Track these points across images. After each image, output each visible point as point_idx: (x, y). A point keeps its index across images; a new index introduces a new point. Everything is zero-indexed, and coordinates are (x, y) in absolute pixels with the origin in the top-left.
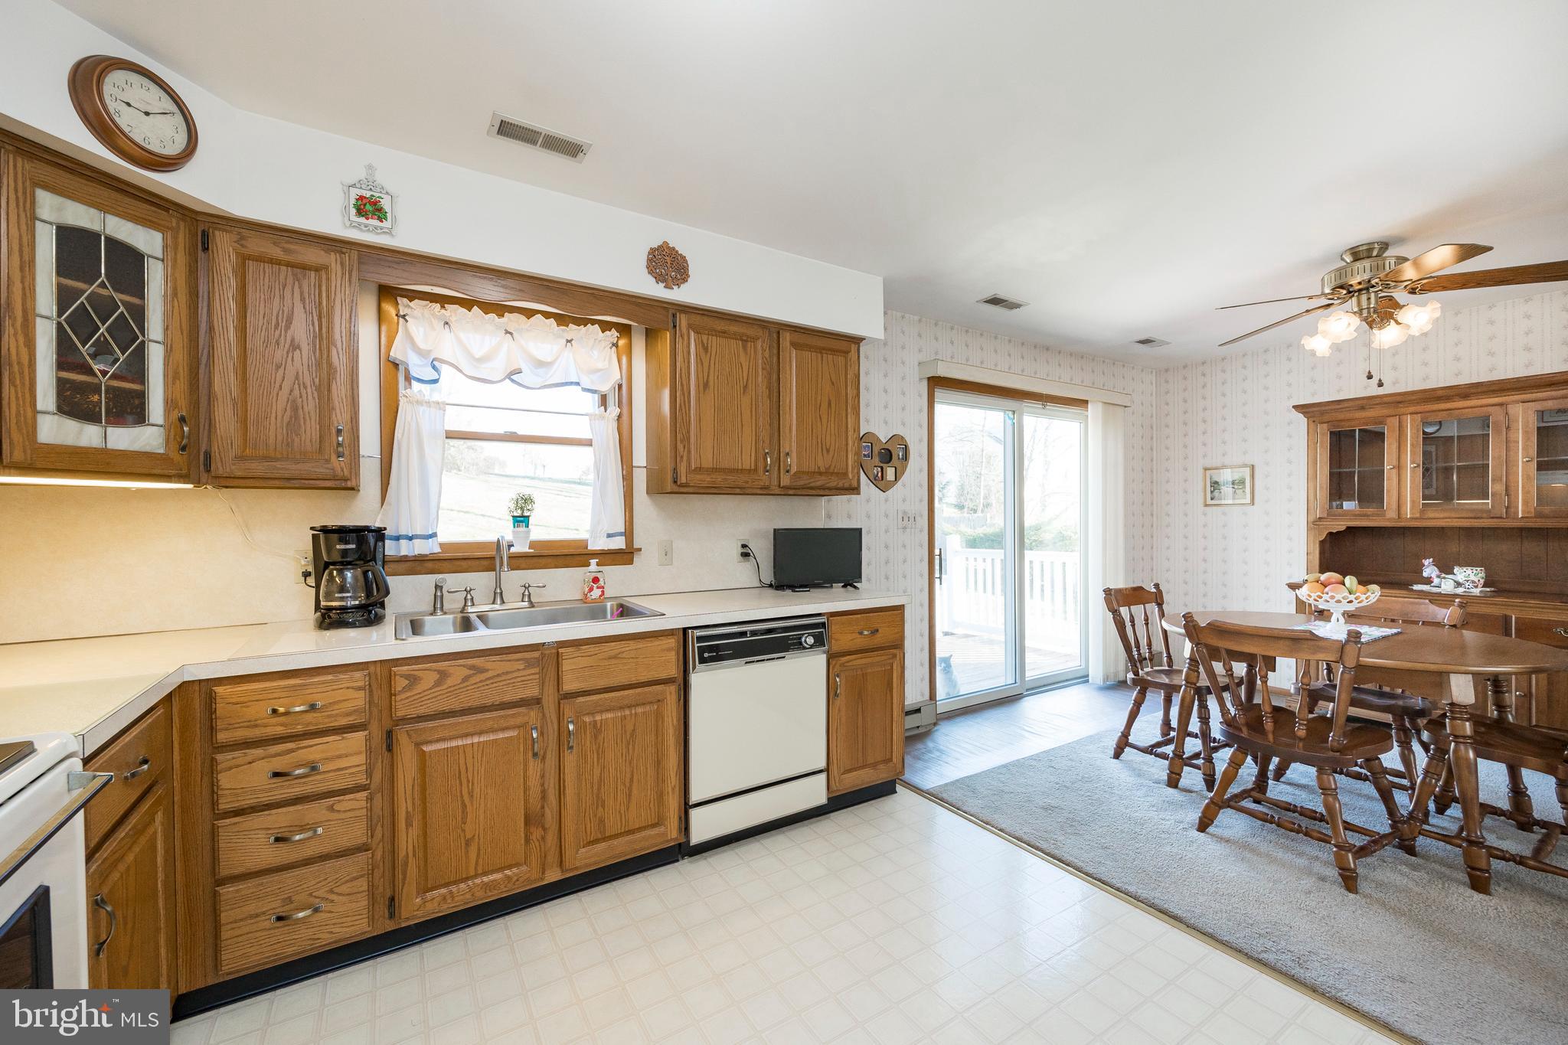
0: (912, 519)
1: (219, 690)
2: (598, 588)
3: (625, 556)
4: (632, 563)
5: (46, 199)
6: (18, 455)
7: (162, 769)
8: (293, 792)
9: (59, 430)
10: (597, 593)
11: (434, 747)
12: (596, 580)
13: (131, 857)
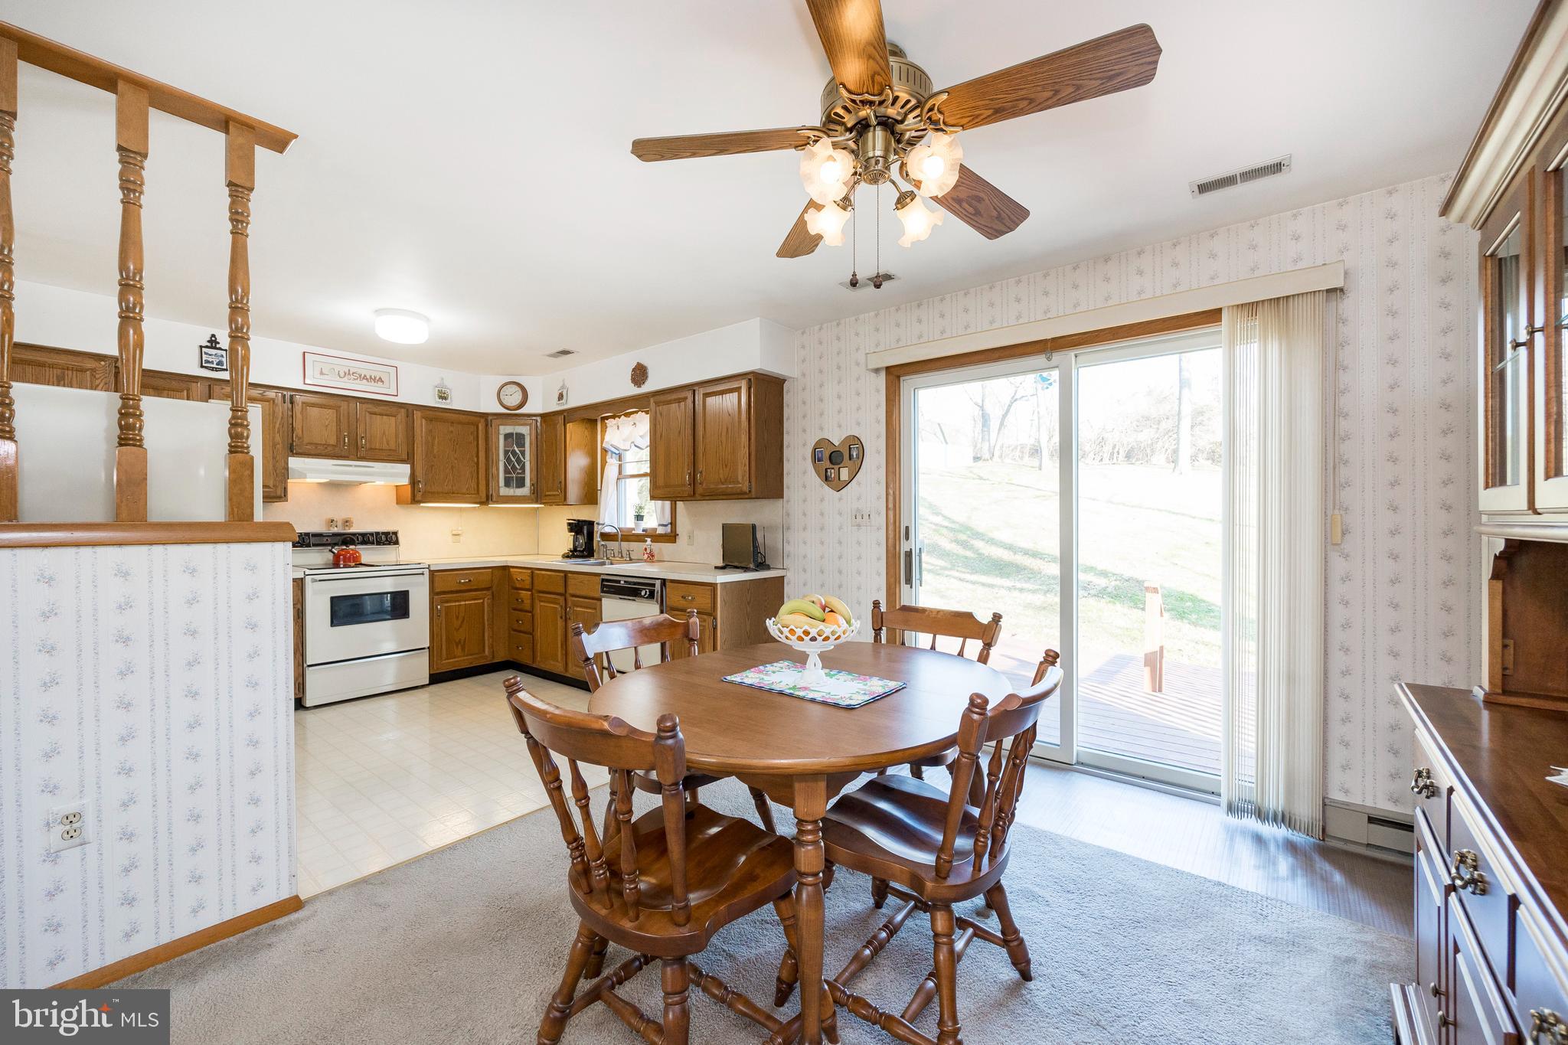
0: (866, 517)
1: (511, 570)
3: (671, 537)
4: (675, 542)
5: (501, 428)
6: (494, 499)
7: (488, 586)
8: (520, 607)
9: (504, 491)
10: (646, 556)
11: (542, 604)
12: (646, 549)
13: (463, 603)
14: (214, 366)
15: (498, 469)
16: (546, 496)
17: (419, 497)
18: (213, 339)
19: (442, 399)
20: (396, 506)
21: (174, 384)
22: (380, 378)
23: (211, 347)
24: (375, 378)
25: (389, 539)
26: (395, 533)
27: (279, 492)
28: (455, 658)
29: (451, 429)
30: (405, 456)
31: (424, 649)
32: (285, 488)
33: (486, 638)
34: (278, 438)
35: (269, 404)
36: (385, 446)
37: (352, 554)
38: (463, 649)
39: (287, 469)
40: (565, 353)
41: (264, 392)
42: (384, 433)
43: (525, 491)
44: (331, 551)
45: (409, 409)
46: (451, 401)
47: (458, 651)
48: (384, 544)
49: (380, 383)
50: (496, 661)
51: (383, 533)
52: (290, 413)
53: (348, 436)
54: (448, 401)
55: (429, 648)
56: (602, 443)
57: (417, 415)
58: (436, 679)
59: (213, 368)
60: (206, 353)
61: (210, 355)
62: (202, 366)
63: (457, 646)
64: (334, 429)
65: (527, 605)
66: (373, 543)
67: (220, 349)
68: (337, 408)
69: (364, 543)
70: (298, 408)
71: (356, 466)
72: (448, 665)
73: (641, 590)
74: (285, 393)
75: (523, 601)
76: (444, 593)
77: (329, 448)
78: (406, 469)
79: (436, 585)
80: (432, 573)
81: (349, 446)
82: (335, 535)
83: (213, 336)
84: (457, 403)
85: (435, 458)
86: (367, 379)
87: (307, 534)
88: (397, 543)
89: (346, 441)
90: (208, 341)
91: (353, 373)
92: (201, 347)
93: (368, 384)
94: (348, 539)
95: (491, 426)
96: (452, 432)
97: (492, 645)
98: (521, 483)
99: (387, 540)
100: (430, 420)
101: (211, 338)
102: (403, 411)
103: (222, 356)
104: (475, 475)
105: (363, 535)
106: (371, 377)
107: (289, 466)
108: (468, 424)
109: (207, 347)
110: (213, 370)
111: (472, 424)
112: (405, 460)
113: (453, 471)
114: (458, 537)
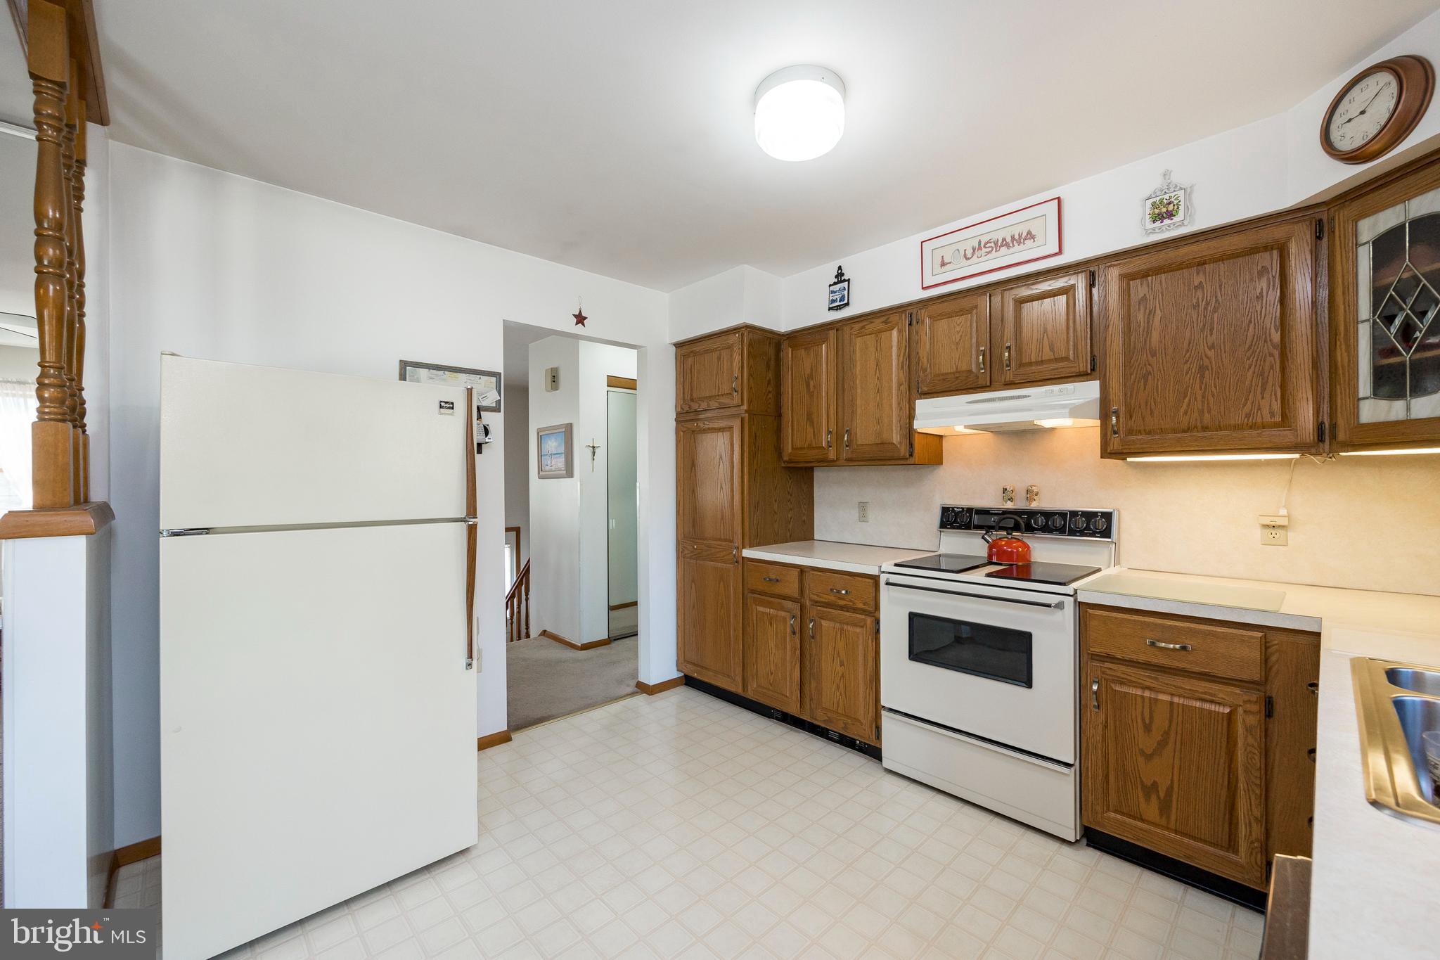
5: (1362, 226)
6: (1342, 436)
9: (1373, 411)
13: (1165, 698)
14: (838, 304)
15: (1352, 353)
17: (1115, 443)
18: (840, 271)
19: (1163, 219)
22: (1029, 233)
23: (838, 282)
24: (1020, 236)
25: (1092, 525)
26: (1108, 516)
27: (903, 450)
28: (1140, 820)
30: (1085, 365)
32: (910, 444)
34: (901, 377)
36: (1048, 354)
38: (1164, 809)
39: (913, 416)
44: (983, 538)
46: (1188, 214)
47: (1149, 809)
48: (1082, 535)
49: (1029, 243)
51: (1086, 514)
52: (916, 338)
53: (986, 352)
54: (1179, 217)
55: (1075, 763)
57: (1111, 274)
59: (837, 306)
60: (833, 291)
61: (836, 292)
62: (829, 309)
63: (1148, 799)
64: (968, 344)
67: (844, 282)
69: (1046, 529)
70: (923, 328)
71: (1008, 398)
72: (1120, 826)
74: (908, 311)
76: (1112, 659)
77: (962, 378)
78: (1090, 390)
79: (1091, 635)
80: (1084, 609)
81: (987, 367)
83: (840, 268)
86: (1007, 245)
87: (970, 510)
88: (1105, 534)
90: (836, 277)
91: (986, 243)
92: (830, 285)
93: (1012, 250)
99: (1089, 528)
101: (838, 271)
103: (845, 289)
104: (1274, 376)
105: (1048, 515)
106: (1013, 237)
107: (917, 412)
109: (834, 283)
110: (837, 310)
111: (1271, 247)
112: (1088, 374)
113: (1202, 377)
114: (1281, 532)
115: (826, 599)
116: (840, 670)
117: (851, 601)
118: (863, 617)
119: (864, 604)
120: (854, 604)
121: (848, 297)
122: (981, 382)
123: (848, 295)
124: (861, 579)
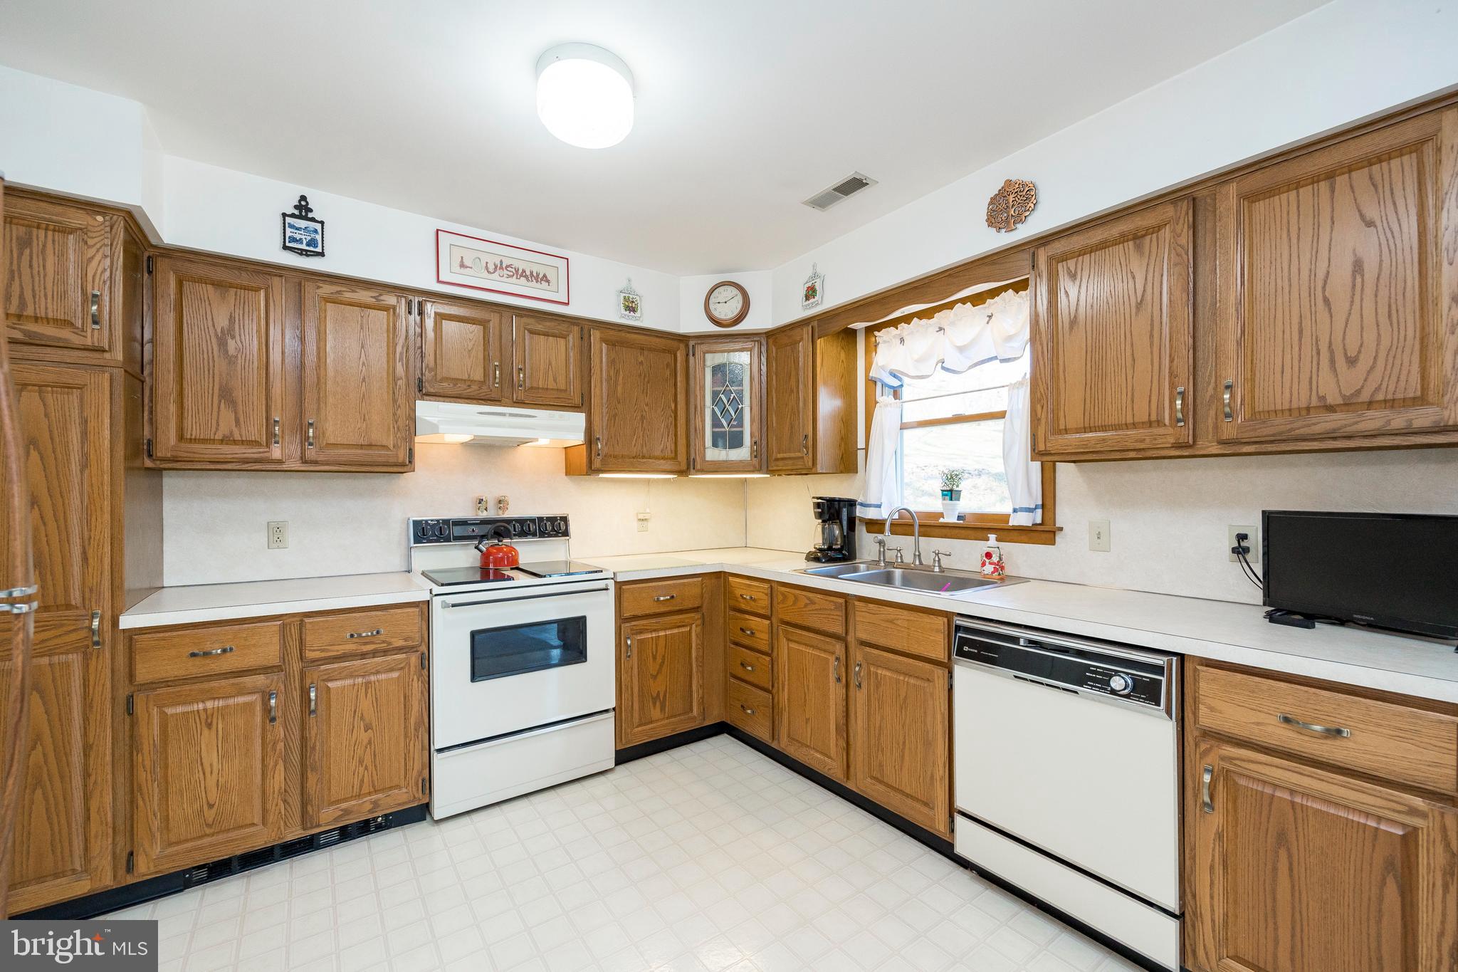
1: (731, 579)
2: (990, 563)
3: (1044, 532)
4: (1054, 544)
5: (708, 356)
6: (698, 467)
7: (696, 606)
8: (747, 642)
9: (713, 454)
10: (989, 569)
11: (792, 645)
12: (989, 555)
13: (662, 633)
14: (304, 247)
15: (703, 421)
16: (777, 460)
17: (597, 463)
18: (303, 203)
19: (630, 311)
20: (566, 478)
21: (244, 279)
22: (545, 276)
23: (300, 217)
24: (538, 275)
25: (555, 527)
26: (565, 519)
27: (402, 455)
28: (651, 722)
29: (641, 359)
30: (577, 401)
31: (607, 711)
32: (410, 449)
33: (694, 688)
34: (400, 370)
35: (388, 314)
36: (551, 385)
37: (506, 553)
38: (663, 709)
39: (413, 418)
40: (853, 185)
41: (381, 295)
42: (550, 364)
43: (743, 453)
44: (477, 548)
45: (585, 326)
46: (642, 314)
47: (656, 713)
48: (550, 536)
49: (544, 284)
50: (707, 723)
51: (549, 519)
52: (418, 330)
53: (501, 367)
54: (638, 314)
55: (614, 709)
56: (868, 369)
57: (596, 335)
58: (624, 756)
59: (302, 250)
60: (291, 226)
61: (298, 229)
62: (285, 248)
63: (654, 704)
64: (481, 356)
65: (762, 640)
66: (534, 535)
67: (313, 220)
68: (483, 323)
69: (523, 534)
70: (429, 323)
71: (511, 415)
72: (641, 736)
73: (1110, 675)
74: (410, 297)
75: (752, 633)
76: (635, 618)
77: (474, 387)
78: (579, 419)
79: (625, 604)
80: (620, 586)
81: (501, 383)
82: (484, 522)
83: (303, 198)
84: (649, 318)
85: (619, 403)
86: (526, 277)
87: (446, 522)
88: (566, 533)
89: (497, 376)
90: (296, 207)
91: (507, 267)
92: (284, 215)
93: (530, 284)
94: (501, 529)
95: (694, 355)
96: (641, 363)
97: (702, 698)
98: (736, 441)
99: (553, 529)
100: (612, 344)
101: (300, 201)
102: (576, 329)
103: (316, 231)
104: (672, 429)
105: (522, 521)
106: (532, 273)
107: (418, 414)
108: (664, 351)
109: (293, 216)
110: (301, 254)
111: (669, 352)
112: (578, 407)
113: (643, 422)
114: (645, 522)
115: (338, 651)
116: (364, 737)
117: (384, 642)
118: (404, 656)
119: (406, 640)
120: (390, 643)
121: (323, 243)
122: (493, 395)
123: (323, 241)
124: (399, 611)
